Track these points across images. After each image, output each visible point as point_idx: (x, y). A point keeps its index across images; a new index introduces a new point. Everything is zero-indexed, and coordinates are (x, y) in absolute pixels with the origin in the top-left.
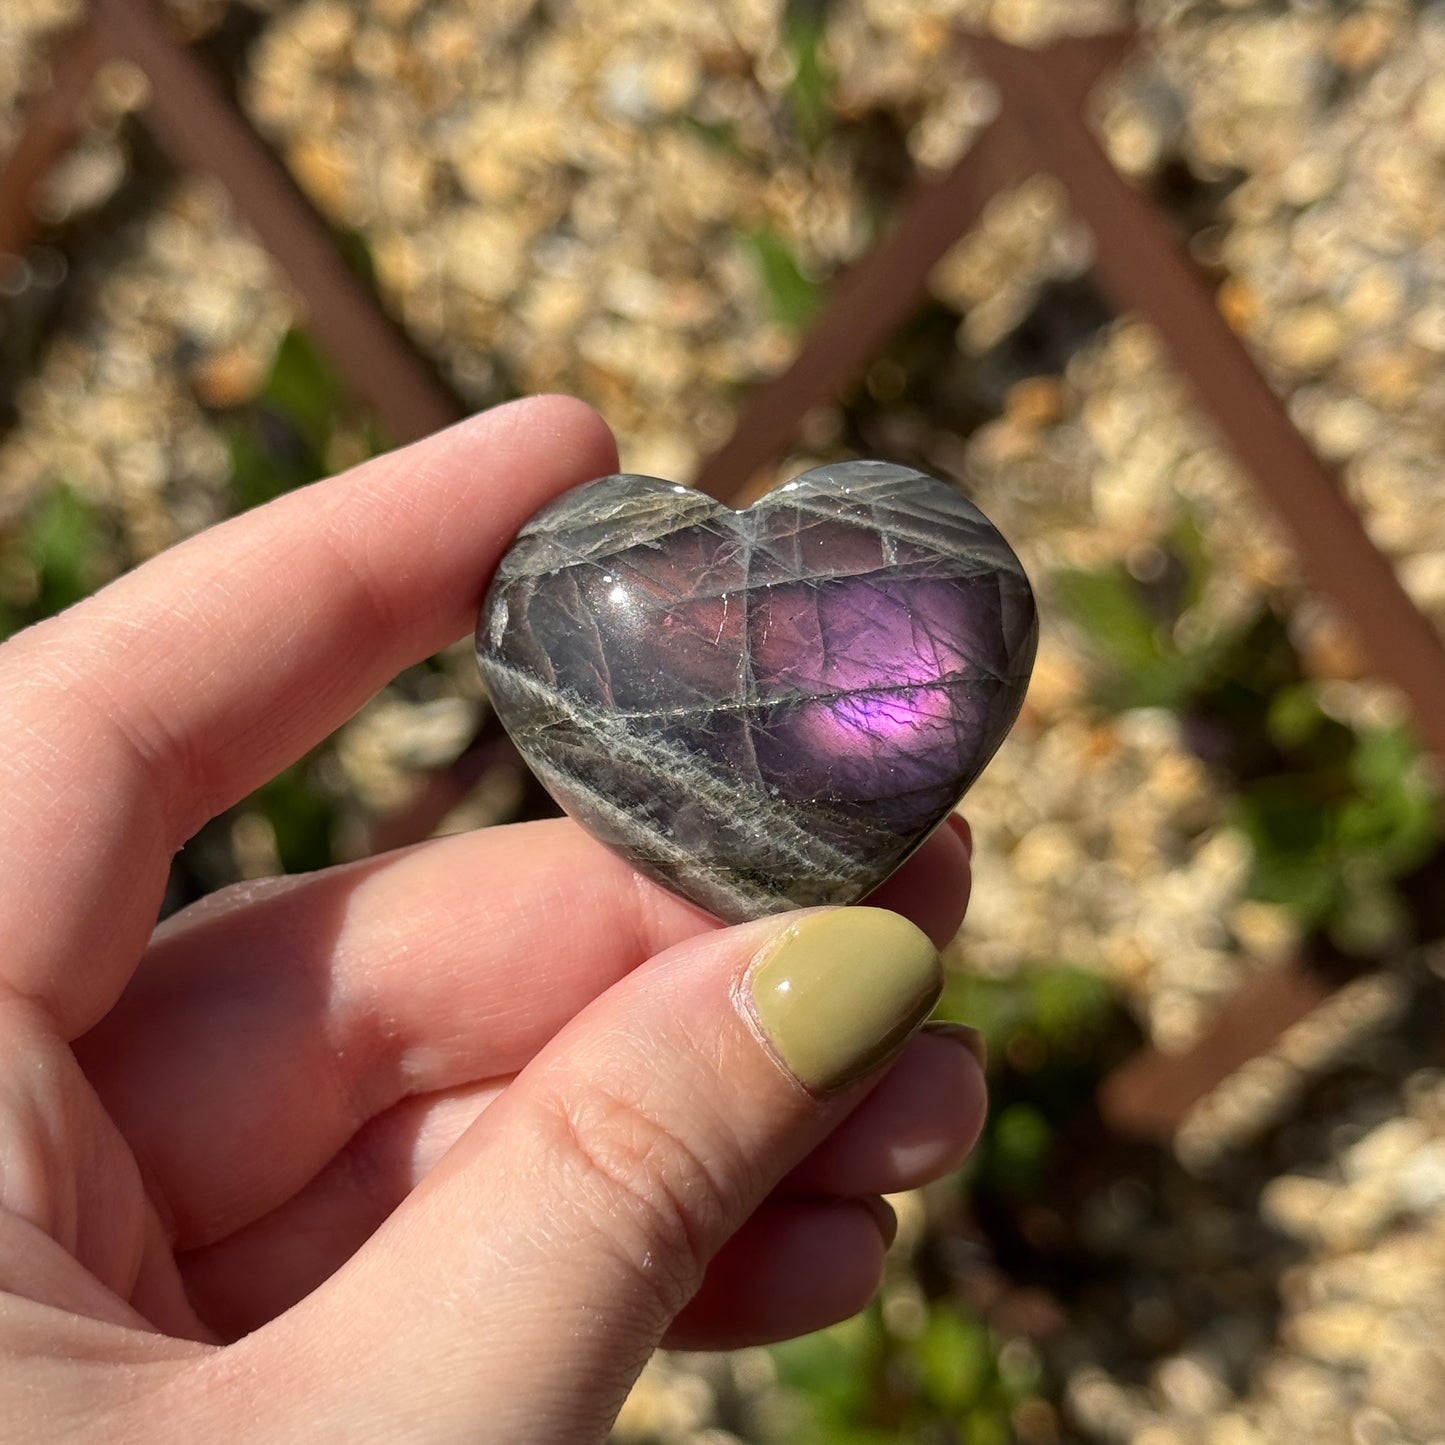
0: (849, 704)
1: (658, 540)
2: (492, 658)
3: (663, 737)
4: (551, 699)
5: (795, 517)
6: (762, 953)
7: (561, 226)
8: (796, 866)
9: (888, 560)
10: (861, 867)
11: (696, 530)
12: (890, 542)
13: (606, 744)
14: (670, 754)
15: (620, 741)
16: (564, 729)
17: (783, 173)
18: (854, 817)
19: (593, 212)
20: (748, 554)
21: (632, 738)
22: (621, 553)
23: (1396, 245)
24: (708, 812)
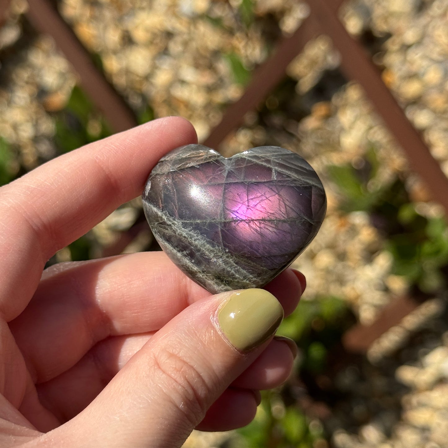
0: (254, 224)
1: (199, 165)
2: (145, 200)
3: (192, 229)
4: (160, 214)
5: (245, 161)
6: (221, 305)
7: (165, 52)
8: (234, 276)
9: (273, 178)
10: (255, 279)
11: (211, 163)
12: (275, 172)
13: (175, 230)
14: (194, 235)
15: (179, 229)
16: (163, 224)
17: (238, 34)
18: (253, 262)
19: (175, 47)
20: (227, 172)
21: (183, 229)
22: (187, 168)
23: (440, 58)
24: (205, 256)
